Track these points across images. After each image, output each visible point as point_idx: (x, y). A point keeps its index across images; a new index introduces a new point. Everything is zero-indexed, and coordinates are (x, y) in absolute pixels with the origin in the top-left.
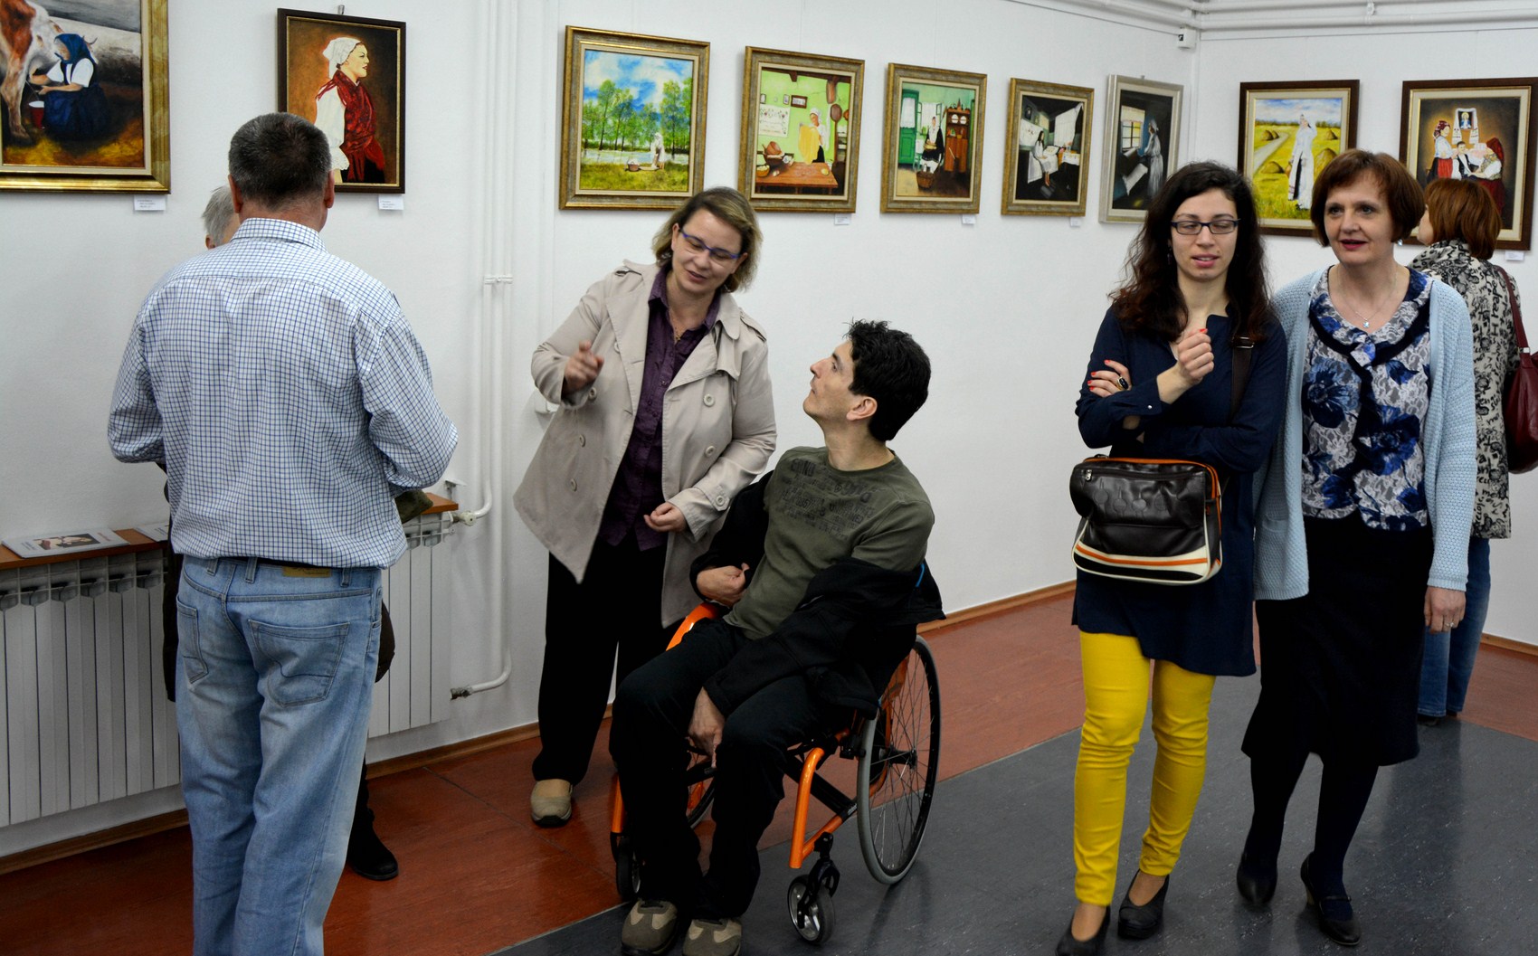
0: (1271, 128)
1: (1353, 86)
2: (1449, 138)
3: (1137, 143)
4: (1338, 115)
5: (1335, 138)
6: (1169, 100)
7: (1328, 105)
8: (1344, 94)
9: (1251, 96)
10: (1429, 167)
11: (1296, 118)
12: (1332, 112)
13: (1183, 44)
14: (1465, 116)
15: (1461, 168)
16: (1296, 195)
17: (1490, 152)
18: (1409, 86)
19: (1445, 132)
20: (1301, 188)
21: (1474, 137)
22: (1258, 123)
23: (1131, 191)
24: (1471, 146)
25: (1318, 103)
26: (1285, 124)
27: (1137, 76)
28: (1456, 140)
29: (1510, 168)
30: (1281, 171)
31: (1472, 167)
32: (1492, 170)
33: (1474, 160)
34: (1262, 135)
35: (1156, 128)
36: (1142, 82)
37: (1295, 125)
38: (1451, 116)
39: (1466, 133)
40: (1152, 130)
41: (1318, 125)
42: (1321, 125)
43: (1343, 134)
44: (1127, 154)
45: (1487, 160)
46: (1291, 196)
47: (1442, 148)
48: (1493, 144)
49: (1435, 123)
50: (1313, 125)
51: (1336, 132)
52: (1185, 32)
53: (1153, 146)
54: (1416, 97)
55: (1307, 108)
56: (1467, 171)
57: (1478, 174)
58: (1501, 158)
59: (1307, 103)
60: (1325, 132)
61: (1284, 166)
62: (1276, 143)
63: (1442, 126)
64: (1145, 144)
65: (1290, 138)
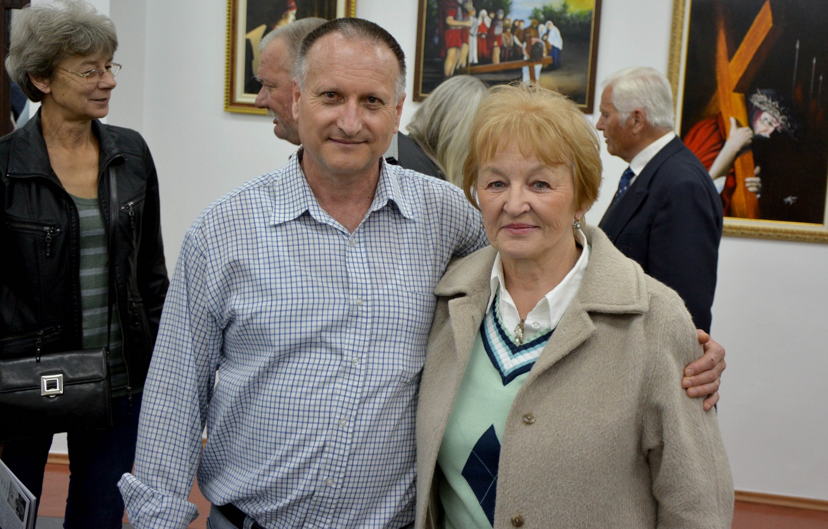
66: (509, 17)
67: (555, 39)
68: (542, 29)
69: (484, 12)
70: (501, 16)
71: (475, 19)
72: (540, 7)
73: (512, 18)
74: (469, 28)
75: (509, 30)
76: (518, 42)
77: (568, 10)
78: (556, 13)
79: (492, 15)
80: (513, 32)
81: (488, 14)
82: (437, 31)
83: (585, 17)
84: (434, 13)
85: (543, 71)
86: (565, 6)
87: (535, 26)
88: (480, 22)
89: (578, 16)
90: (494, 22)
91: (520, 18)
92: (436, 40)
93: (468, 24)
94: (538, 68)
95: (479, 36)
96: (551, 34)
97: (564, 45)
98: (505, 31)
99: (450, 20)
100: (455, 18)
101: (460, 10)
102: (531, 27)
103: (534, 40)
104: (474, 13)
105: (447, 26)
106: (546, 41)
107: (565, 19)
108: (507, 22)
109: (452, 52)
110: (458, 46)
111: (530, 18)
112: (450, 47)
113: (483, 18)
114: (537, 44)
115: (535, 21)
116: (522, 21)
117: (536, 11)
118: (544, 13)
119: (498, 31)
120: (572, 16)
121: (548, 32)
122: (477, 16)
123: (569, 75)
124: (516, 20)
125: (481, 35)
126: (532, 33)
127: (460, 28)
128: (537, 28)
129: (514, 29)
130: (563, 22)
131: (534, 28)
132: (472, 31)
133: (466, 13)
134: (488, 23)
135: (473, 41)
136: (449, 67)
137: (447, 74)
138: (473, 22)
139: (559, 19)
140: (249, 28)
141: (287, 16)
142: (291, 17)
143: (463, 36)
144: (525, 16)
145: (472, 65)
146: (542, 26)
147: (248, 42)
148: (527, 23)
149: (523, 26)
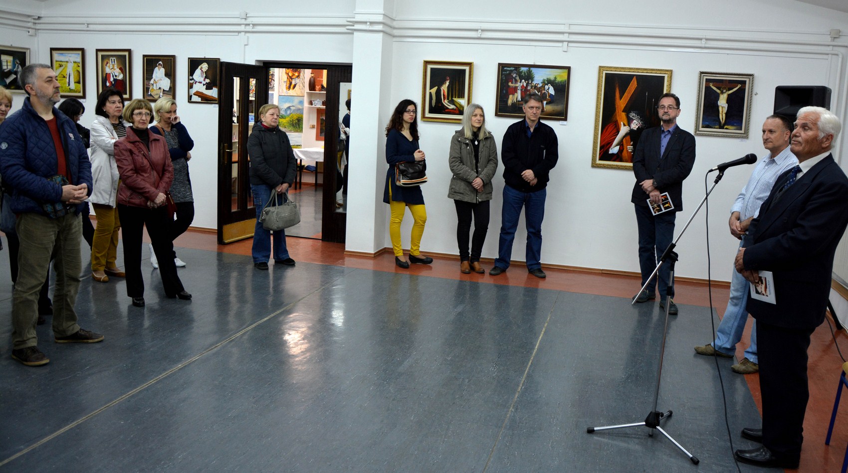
0: (61, 63)
1: (82, 50)
2: (109, 67)
3: (10, 67)
4: (79, 59)
5: (79, 66)
6: (25, 53)
7: (76, 56)
8: (80, 52)
9: (54, 53)
10: (105, 76)
11: (67, 60)
12: (77, 58)
13: (30, 34)
14: (113, 60)
15: (113, 76)
16: (69, 85)
17: (120, 71)
18: (98, 51)
19: (108, 65)
20: (70, 83)
21: (116, 67)
22: (57, 61)
23: (9, 83)
24: (115, 69)
25: (73, 55)
26: (64, 62)
27: (9, 45)
28: (111, 68)
29: (125, 76)
30: (64, 77)
31: (116, 76)
32: (121, 77)
33: (117, 74)
34: (58, 65)
35: (18, 62)
36: (11, 47)
37: (67, 62)
38: (109, 60)
39: (113, 65)
40: (17, 63)
41: (74, 62)
42: (75, 62)
43: (80, 65)
44: (5, 71)
45: (119, 74)
46: (68, 85)
47: (108, 70)
48: (120, 69)
49: (105, 62)
50: (72, 62)
51: (79, 65)
52: (30, 30)
53: (18, 68)
54: (100, 54)
55: (70, 57)
56: (115, 77)
57: (117, 78)
58: (123, 73)
59: (70, 55)
60: (76, 64)
61: (65, 75)
62: (62, 68)
63: (107, 63)
64: (14, 67)
65: (66, 66)
67: (552, 91)
68: (547, 87)
69: (523, 81)
72: (545, 78)
73: (534, 83)
75: (533, 88)
76: (537, 92)
77: (557, 80)
79: (527, 82)
80: (535, 88)
81: (525, 82)
83: (564, 82)
84: (504, 81)
85: (547, 104)
86: (555, 78)
88: (522, 84)
89: (561, 82)
90: (527, 84)
92: (504, 92)
93: (517, 85)
94: (545, 102)
95: (521, 90)
96: (550, 89)
97: (555, 94)
98: (531, 88)
99: (510, 84)
100: (512, 83)
101: (514, 80)
103: (543, 91)
104: (519, 81)
105: (509, 86)
106: (548, 92)
108: (532, 84)
109: (511, 96)
110: (513, 94)
111: (542, 83)
112: (510, 94)
114: (544, 93)
115: (544, 84)
116: (538, 84)
117: (544, 80)
119: (529, 88)
120: (558, 82)
121: (549, 88)
122: (521, 82)
123: (557, 105)
124: (536, 84)
126: (543, 89)
127: (514, 87)
128: (544, 87)
129: (535, 87)
130: (554, 84)
131: (543, 87)
132: (518, 88)
133: (516, 81)
134: (525, 85)
135: (519, 92)
136: (510, 102)
137: (509, 105)
138: (519, 85)
139: (553, 83)
140: (431, 88)
141: (446, 83)
142: (448, 83)
143: (515, 90)
144: (539, 82)
145: (519, 101)
146: (546, 86)
147: (430, 93)
148: (540, 85)
149: (539, 86)
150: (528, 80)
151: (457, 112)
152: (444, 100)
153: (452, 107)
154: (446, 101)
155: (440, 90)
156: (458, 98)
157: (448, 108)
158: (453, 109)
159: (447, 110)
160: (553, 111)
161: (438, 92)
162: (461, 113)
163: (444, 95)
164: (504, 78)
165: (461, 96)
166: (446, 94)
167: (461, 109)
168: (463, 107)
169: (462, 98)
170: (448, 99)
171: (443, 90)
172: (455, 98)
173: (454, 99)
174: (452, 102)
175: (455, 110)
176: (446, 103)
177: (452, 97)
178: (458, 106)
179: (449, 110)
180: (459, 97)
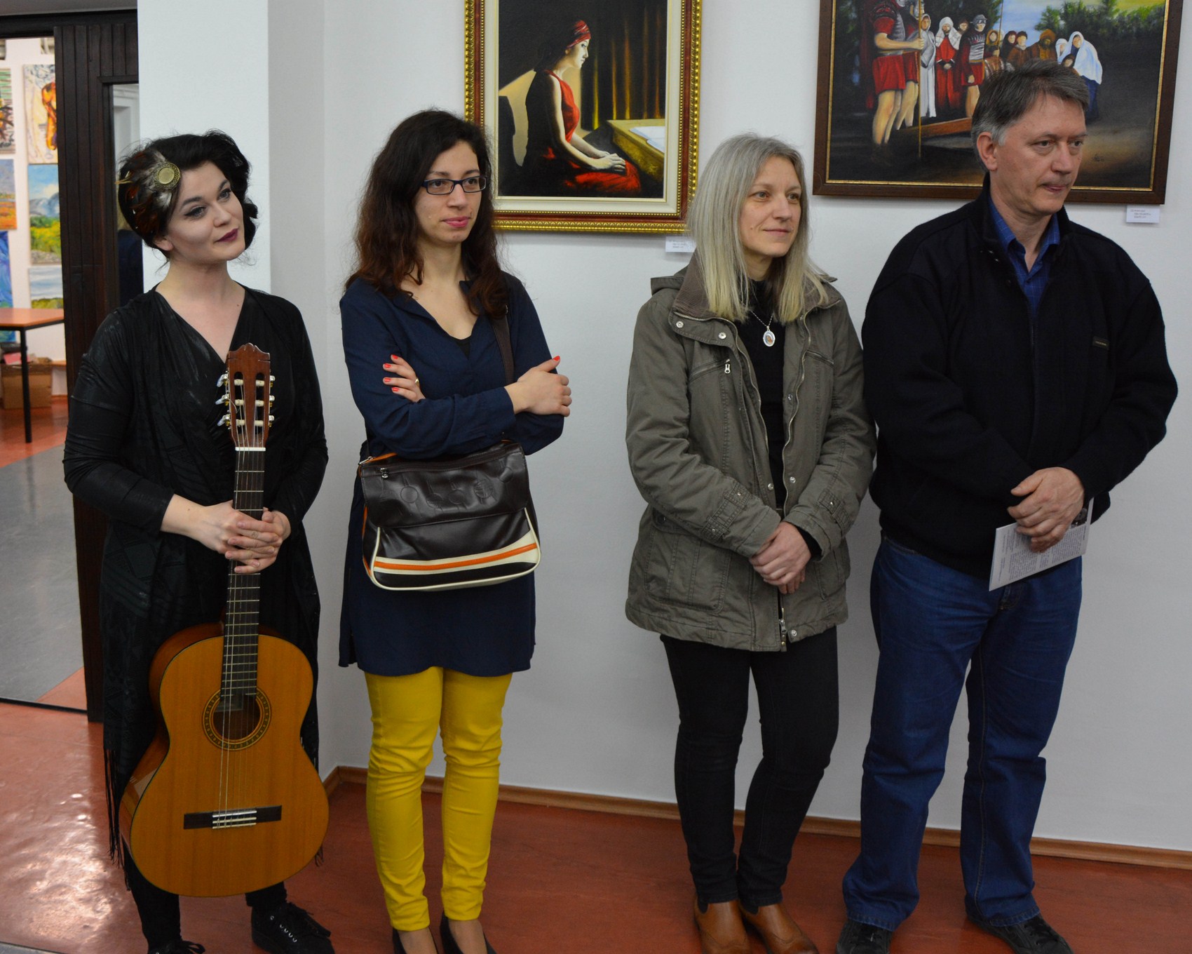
66: (996, 27)
67: (1089, 65)
68: (1063, 47)
69: (947, 21)
70: (981, 27)
71: (931, 36)
72: (1057, 5)
73: (1002, 28)
74: (920, 52)
75: (997, 53)
77: (1115, 8)
78: (1090, 15)
79: (964, 26)
80: (1004, 55)
81: (956, 26)
82: (858, 63)
83: (1149, 20)
84: (850, 27)
86: (1107, 2)
87: (1048, 42)
88: (940, 39)
89: (1135, 19)
90: (968, 39)
91: (1018, 30)
92: (856, 78)
93: (916, 44)
95: (938, 67)
96: (1081, 56)
97: (1105, 76)
98: (988, 54)
99: (882, 40)
100: (890, 37)
101: (900, 18)
102: (1041, 43)
104: (928, 24)
105: (876, 51)
106: (1070, 70)
107: (1109, 24)
108: (993, 37)
109: (887, 99)
110: (899, 89)
111: (1039, 27)
112: (883, 91)
113: (946, 33)
115: (1049, 32)
116: (1023, 34)
117: (1050, 14)
118: (1065, 16)
119: (976, 55)
120: (1121, 17)
121: (1075, 51)
122: (934, 29)
123: (1115, 132)
124: (1011, 33)
125: (943, 63)
126: (1044, 54)
127: (901, 53)
128: (1053, 45)
129: (1007, 50)
130: (1103, 31)
131: (1047, 45)
132: (924, 58)
133: (912, 26)
134: (955, 39)
135: (928, 77)
136: (882, 126)
137: (878, 140)
138: (926, 42)
139: (1097, 27)
140: (505, 78)
141: (573, 52)
142: (582, 52)
143: (908, 66)
144: (1028, 25)
145: (928, 120)
146: (1061, 41)
147: (504, 104)
148: (1034, 37)
149: (1024, 43)
150: (970, 19)
151: (633, 183)
152: (569, 130)
153: (605, 160)
154: (578, 135)
155: (550, 86)
156: (632, 118)
157: (586, 168)
158: (611, 170)
159: (581, 178)
160: (1096, 159)
161: (539, 98)
162: (652, 187)
163: (566, 108)
164: (854, 15)
165: (651, 107)
166: (577, 101)
167: (652, 169)
168: (659, 161)
169: (651, 116)
170: (587, 125)
171: (563, 84)
172: (621, 117)
173: (615, 123)
174: (608, 139)
175: (623, 173)
176: (576, 142)
177: (606, 114)
178: (636, 154)
179: (592, 177)
180: (637, 115)
